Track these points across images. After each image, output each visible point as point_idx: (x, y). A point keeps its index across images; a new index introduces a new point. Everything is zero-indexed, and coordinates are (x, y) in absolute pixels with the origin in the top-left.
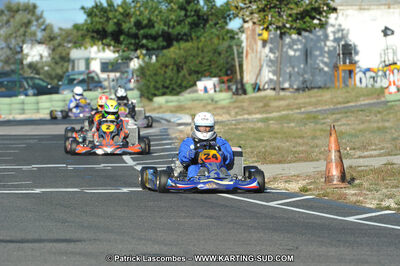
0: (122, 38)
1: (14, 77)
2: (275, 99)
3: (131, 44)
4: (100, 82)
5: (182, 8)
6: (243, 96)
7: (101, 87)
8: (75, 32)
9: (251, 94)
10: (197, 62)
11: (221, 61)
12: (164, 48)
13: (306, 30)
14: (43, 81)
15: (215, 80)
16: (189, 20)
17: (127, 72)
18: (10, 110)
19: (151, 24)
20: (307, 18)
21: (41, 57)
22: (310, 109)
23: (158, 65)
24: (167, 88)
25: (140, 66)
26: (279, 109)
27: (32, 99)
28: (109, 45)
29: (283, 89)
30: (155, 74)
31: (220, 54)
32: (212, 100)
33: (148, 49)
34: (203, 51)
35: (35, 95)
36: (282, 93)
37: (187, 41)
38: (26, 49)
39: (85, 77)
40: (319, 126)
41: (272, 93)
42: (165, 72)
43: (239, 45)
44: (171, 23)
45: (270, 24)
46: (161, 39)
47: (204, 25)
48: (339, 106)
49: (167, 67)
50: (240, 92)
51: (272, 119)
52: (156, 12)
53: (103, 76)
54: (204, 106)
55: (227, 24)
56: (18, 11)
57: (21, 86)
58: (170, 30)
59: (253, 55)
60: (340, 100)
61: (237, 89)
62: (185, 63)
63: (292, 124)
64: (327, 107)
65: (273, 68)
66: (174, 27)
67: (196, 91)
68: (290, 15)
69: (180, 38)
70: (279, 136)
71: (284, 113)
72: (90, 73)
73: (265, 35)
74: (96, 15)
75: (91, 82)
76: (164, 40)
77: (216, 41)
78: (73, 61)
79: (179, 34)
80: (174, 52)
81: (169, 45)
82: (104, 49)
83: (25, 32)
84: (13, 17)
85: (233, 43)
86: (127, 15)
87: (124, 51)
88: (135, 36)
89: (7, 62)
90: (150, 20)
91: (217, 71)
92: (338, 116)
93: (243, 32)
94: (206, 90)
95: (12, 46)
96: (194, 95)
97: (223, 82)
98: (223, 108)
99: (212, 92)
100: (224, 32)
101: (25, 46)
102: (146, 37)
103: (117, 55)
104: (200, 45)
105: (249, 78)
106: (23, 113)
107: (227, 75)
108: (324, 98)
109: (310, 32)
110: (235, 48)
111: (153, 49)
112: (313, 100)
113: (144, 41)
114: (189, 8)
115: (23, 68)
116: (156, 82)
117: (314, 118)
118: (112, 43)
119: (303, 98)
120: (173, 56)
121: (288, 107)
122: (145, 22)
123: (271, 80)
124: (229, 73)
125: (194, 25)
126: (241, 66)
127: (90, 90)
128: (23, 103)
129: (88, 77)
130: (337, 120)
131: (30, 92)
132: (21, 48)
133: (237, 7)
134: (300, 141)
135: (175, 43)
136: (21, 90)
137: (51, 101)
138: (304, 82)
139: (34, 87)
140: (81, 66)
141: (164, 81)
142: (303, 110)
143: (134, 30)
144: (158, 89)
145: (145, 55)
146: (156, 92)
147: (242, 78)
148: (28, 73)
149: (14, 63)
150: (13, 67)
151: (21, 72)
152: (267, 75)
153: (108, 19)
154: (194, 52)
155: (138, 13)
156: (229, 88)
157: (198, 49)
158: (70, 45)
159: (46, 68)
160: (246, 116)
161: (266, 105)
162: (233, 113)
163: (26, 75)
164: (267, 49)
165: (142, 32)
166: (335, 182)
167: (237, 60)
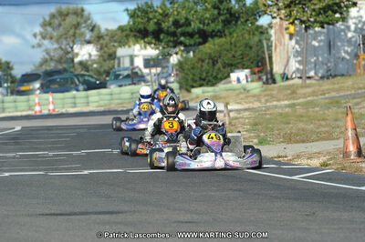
0: (162, 36)
1: (66, 75)
2: (302, 87)
3: (170, 41)
4: (143, 76)
5: (215, 7)
6: (273, 85)
7: (144, 81)
8: (119, 33)
9: (280, 83)
10: (230, 55)
11: (252, 54)
12: (200, 44)
13: (329, 24)
14: (92, 77)
15: (247, 71)
16: (222, 17)
17: (167, 67)
18: (63, 104)
19: (188, 23)
20: (330, 12)
21: (90, 55)
22: (333, 94)
23: (196, 59)
24: (204, 80)
25: (179, 61)
26: (305, 96)
27: (83, 94)
28: (150, 43)
29: (309, 78)
30: (193, 68)
31: (251, 48)
32: (245, 90)
33: (185, 46)
34: (235, 46)
35: (85, 90)
36: (308, 81)
37: (221, 37)
38: (76, 49)
39: (130, 72)
40: (341, 110)
41: (300, 81)
42: (202, 66)
43: (268, 39)
44: (206, 21)
45: (296, 19)
46: (197, 36)
47: (236, 22)
48: (360, 91)
49: (203, 61)
50: (270, 81)
51: (299, 105)
52: (193, 12)
53: (146, 71)
54: (238, 95)
55: (257, 20)
56: (67, 15)
57: (73, 82)
58: (206, 27)
59: (282, 48)
60: (361, 86)
61: (267, 79)
62: (220, 57)
63: (317, 109)
64: (349, 93)
65: (300, 58)
66: (208, 24)
67: (230, 82)
68: (314, 10)
69: (214, 34)
70: (304, 119)
71: (309, 98)
72: (134, 68)
73: (292, 29)
74: (138, 16)
75: (135, 77)
76: (200, 37)
77: (247, 36)
78: (119, 59)
79: (213, 31)
80: (210, 48)
81: (205, 41)
82: (145, 48)
83: (75, 33)
84: (64, 20)
85: (263, 37)
86: (165, 15)
87: (164, 48)
88: (174, 34)
89: (60, 61)
90: (187, 19)
91: (249, 63)
92: (359, 100)
93: (271, 27)
94: (238, 80)
95: (63, 47)
96: (228, 86)
97: (255, 74)
98: (254, 96)
99: (244, 82)
100: (254, 27)
101: (75, 46)
102: (183, 34)
103: (157, 52)
104: (233, 40)
105: (278, 69)
106: (75, 107)
107: (258, 66)
108: (346, 85)
109: (333, 24)
110: (265, 43)
111: (191, 45)
112: (336, 86)
113: (182, 39)
114: (222, 7)
115: (73, 67)
116: (194, 75)
117: (337, 102)
118: (153, 41)
119: (327, 85)
120: (209, 51)
121: (314, 94)
122: (182, 21)
123: (298, 69)
124: (260, 65)
125: (227, 23)
126: (270, 58)
127: (134, 84)
128: (74, 98)
129: (133, 73)
130: (358, 104)
131: (81, 87)
132: (72, 48)
133: (265, 5)
134: (323, 123)
135: (210, 39)
136: (73, 86)
137: (99, 95)
138: (329, 70)
139: (85, 82)
140: (126, 63)
141: (201, 74)
142: (327, 95)
143: (173, 29)
144: (195, 81)
145: (183, 51)
146: (194, 85)
147: (272, 69)
148: (79, 71)
149: (66, 62)
150: (65, 66)
151: (72, 70)
152: (294, 65)
153: (149, 20)
154: (228, 47)
155: (176, 13)
156: (260, 79)
157: (231, 43)
158: (116, 44)
159: (95, 66)
160: (275, 103)
161: (294, 92)
162: (263, 100)
163: (76, 73)
164: (293, 42)
165: (180, 30)
166: (352, 157)
167: (266, 53)
